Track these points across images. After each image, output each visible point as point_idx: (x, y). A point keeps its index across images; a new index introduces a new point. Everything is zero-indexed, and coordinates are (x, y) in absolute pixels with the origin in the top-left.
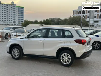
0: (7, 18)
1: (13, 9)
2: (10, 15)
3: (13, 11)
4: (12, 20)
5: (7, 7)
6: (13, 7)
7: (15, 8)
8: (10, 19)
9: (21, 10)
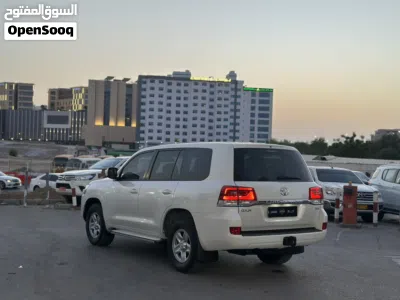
1: (233, 100)
2: (219, 120)
8: (218, 134)
9: (261, 102)
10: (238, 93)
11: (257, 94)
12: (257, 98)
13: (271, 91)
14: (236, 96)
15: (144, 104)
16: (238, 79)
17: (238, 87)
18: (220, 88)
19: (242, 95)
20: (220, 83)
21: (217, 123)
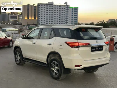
0: (60, 20)
1: (66, 11)
2: (62, 17)
3: (66, 13)
4: (64, 22)
5: (60, 9)
6: (66, 9)
7: (68, 9)
8: (62, 21)
12: (74, 10)
13: (78, 8)
15: (39, 12)
17: (68, 7)
18: (62, 7)
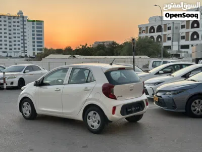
0: (11, 44)
3: (22, 30)
4: (19, 47)
5: (10, 23)
6: (22, 23)
9: (37, 28)
10: (25, 23)
11: (35, 23)
12: (35, 26)
13: (43, 22)
14: (23, 25)
16: (24, 15)
17: (25, 19)
18: (14, 20)
19: (27, 24)
20: (14, 17)
21: (13, 39)
